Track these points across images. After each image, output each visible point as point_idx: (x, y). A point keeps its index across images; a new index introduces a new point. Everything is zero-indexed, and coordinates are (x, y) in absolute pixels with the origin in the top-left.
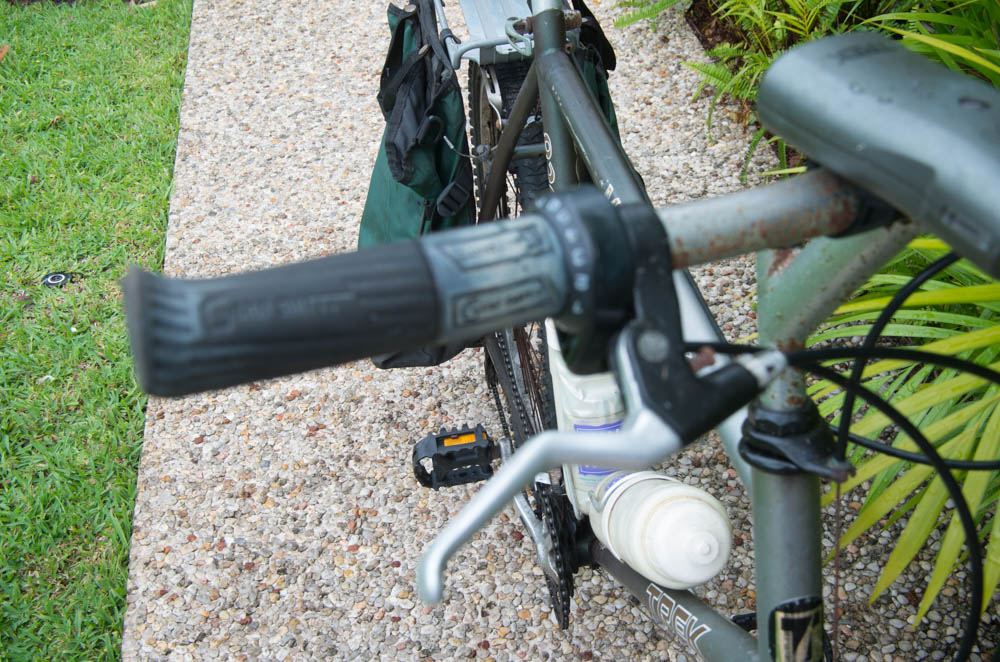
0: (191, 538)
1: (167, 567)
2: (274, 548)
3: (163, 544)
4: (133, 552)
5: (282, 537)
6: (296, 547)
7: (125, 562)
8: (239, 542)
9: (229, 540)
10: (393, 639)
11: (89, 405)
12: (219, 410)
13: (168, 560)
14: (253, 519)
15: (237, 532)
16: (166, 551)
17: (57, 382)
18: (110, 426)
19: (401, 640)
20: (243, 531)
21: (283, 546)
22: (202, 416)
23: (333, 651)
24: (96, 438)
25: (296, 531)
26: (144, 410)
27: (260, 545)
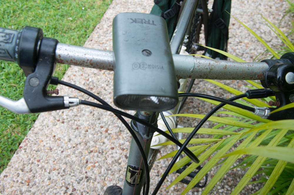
0: (82, 75)
1: (73, 79)
2: (99, 87)
3: (75, 73)
4: (67, 72)
5: (103, 85)
6: (105, 89)
7: (64, 74)
8: (92, 82)
9: (90, 80)
10: (115, 123)
11: (76, 30)
12: (106, 45)
13: (74, 78)
14: (99, 77)
15: (93, 79)
16: (75, 75)
17: (72, 21)
18: (78, 38)
19: (116, 125)
20: (95, 79)
21: (102, 87)
22: (101, 45)
23: (99, 119)
24: (73, 39)
25: (107, 85)
26: (88, 37)
27: (97, 84)
